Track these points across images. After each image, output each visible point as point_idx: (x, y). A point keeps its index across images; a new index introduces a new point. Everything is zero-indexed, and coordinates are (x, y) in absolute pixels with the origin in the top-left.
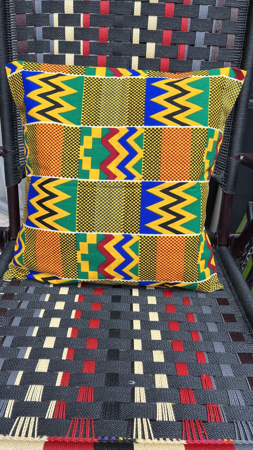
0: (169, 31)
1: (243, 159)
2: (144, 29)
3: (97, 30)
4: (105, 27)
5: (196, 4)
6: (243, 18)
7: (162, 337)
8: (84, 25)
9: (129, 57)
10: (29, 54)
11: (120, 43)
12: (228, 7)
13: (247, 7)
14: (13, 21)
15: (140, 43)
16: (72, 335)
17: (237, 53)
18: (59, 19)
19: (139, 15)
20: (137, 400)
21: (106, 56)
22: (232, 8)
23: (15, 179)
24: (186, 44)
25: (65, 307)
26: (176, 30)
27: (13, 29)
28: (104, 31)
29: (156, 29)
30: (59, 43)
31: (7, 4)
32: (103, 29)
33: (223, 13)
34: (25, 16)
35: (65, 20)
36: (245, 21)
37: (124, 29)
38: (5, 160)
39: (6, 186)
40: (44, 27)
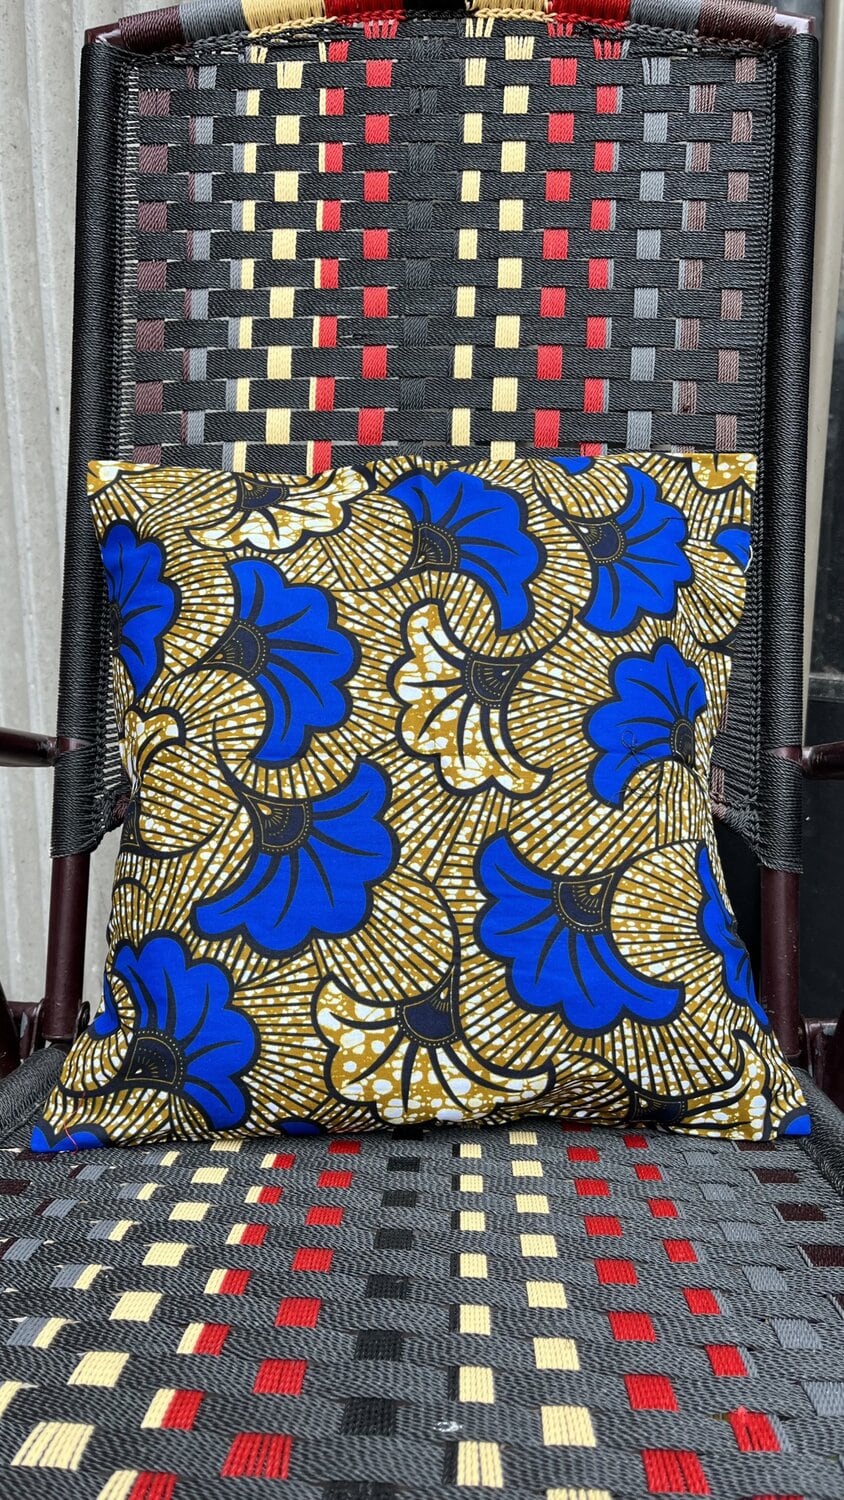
0: (552, 412)
1: (811, 757)
2: (482, 409)
3: (355, 417)
4: (375, 407)
5: (622, 347)
6: (754, 374)
8: (318, 405)
12: (710, 348)
13: (763, 346)
14: (127, 400)
15: (471, 443)
16: (223, 1287)
18: (251, 393)
19: (469, 376)
20: (466, 1476)
22: (720, 353)
24: (601, 442)
25: (207, 1216)
26: (572, 410)
27: (127, 418)
28: (372, 418)
29: (514, 410)
30: (250, 449)
31: (115, 358)
32: (371, 413)
33: (700, 365)
34: (159, 387)
35: (267, 393)
36: (760, 380)
37: (428, 410)
38: (57, 771)
39: (52, 855)
40: (211, 411)
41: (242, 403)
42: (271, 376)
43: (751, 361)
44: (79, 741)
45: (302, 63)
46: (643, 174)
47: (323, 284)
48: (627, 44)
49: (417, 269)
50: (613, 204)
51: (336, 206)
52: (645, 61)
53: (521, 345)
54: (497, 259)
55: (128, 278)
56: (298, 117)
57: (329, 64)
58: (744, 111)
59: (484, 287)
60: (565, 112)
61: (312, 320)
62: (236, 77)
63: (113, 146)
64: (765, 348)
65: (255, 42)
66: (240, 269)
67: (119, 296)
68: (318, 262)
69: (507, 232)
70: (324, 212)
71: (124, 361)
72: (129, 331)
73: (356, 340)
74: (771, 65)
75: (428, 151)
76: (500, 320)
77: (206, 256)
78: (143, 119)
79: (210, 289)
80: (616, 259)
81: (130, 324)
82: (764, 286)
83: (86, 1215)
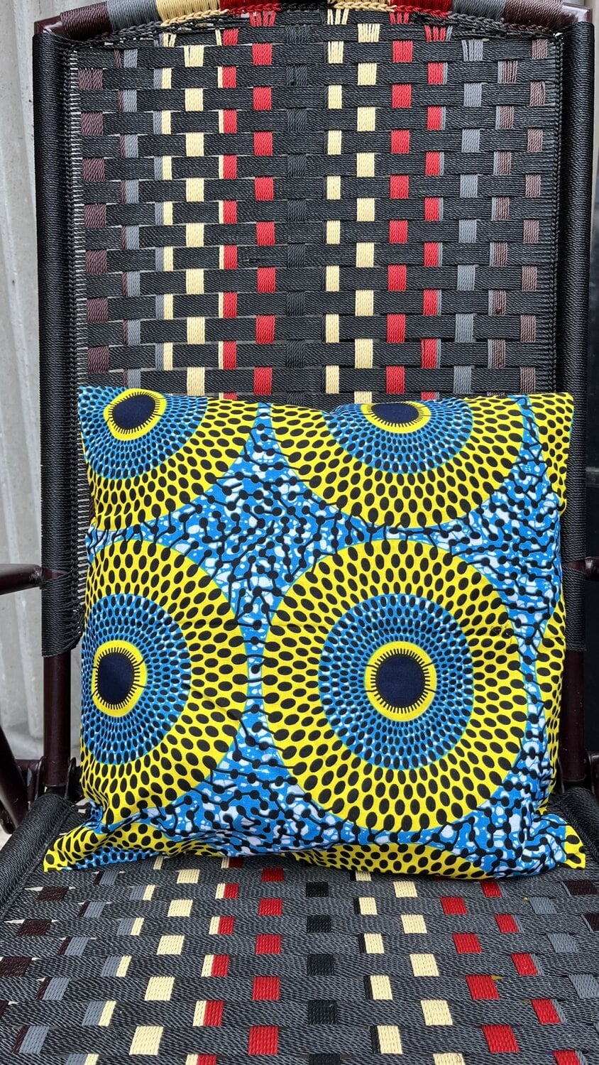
0: (400, 316)
1: (592, 567)
2: (348, 315)
3: (253, 322)
4: (268, 315)
5: (451, 265)
6: (548, 284)
8: (225, 313)
9: (320, 367)
10: (110, 371)
11: (300, 342)
12: (516, 265)
13: (555, 263)
14: (80, 312)
15: (340, 340)
17: (545, 350)
18: (175, 305)
21: (271, 369)
22: (523, 268)
23: (66, 637)
24: (436, 338)
26: (414, 314)
27: (82, 326)
28: (266, 323)
29: (372, 315)
30: (175, 348)
31: (70, 281)
32: (265, 319)
33: (509, 278)
34: (105, 302)
35: (187, 306)
36: (553, 289)
37: (308, 316)
38: (44, 594)
39: (43, 654)
40: (145, 320)
41: (168, 313)
42: (189, 293)
43: (546, 274)
44: (59, 572)
45: (203, 47)
46: (464, 132)
47: (225, 220)
48: (450, 29)
49: (296, 208)
50: (442, 155)
51: (234, 159)
52: (464, 42)
53: (375, 265)
54: (356, 199)
55: (77, 217)
56: (202, 90)
57: (224, 47)
58: (539, 81)
59: (346, 221)
60: (405, 84)
61: (218, 248)
62: (153, 58)
63: (61, 115)
64: (556, 265)
65: (165, 30)
66: (162, 210)
67: (71, 232)
68: (221, 204)
69: (363, 178)
70: (224, 164)
71: (77, 283)
72: (80, 259)
73: (252, 263)
74: (559, 45)
75: (302, 114)
76: (359, 246)
77: (136, 200)
78: (82, 93)
79: (140, 226)
80: (444, 198)
81: (80, 254)
82: (555, 217)
83: (97, 951)
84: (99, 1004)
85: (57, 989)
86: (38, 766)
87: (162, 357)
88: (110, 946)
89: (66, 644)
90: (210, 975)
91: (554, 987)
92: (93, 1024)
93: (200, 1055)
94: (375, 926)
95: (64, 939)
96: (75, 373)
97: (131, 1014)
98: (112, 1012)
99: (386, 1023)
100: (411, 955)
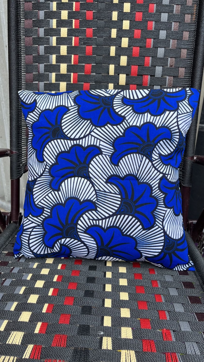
0: (136, 66)
1: (196, 159)
2: (118, 65)
3: (84, 66)
4: (89, 64)
5: (156, 48)
6: (190, 56)
7: (129, 298)
8: (74, 63)
9: (107, 84)
10: (34, 82)
11: (100, 74)
12: (179, 48)
13: (193, 48)
14: (23, 60)
15: (115, 74)
16: (52, 293)
17: (187, 81)
18: (56, 59)
19: (114, 55)
20: (104, 347)
21: (89, 84)
22: (182, 50)
23: (18, 174)
24: (148, 75)
25: (49, 273)
26: (141, 66)
27: (24, 65)
28: (88, 67)
29: (126, 65)
30: (56, 75)
31: (19, 48)
32: (88, 65)
33: (176, 53)
34: (32, 57)
35: (60, 59)
36: (192, 58)
37: (103, 65)
38: (11, 159)
39: (11, 179)
40: (46, 64)
41: (54, 62)
42: (61, 54)
43: (190, 52)
44: (16, 152)
47: (75, 27)
49: (101, 23)
50: (155, 5)
51: (79, 4)
53: (128, 47)
54: (123, 20)
55: (22, 24)
59: (119, 29)
61: (72, 38)
64: (194, 49)
66: (52, 22)
67: (20, 30)
68: (74, 20)
69: (126, 12)
70: (75, 5)
71: (22, 49)
73: (84, 44)
76: (123, 39)
77: (43, 18)
79: (44, 28)
80: (155, 21)
81: (23, 38)
82: (195, 31)
83: (22, 272)
84: (20, 287)
85: (8, 283)
86: (9, 215)
87: (51, 78)
88: (26, 271)
89: (18, 176)
90: (56, 281)
91: (163, 291)
92: (18, 293)
93: (49, 304)
94: (110, 270)
95: (12, 267)
96: (21, 82)
97: (30, 290)
98: (24, 290)
99: (108, 298)
100: (120, 279)
